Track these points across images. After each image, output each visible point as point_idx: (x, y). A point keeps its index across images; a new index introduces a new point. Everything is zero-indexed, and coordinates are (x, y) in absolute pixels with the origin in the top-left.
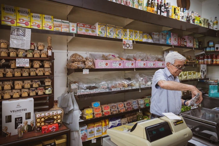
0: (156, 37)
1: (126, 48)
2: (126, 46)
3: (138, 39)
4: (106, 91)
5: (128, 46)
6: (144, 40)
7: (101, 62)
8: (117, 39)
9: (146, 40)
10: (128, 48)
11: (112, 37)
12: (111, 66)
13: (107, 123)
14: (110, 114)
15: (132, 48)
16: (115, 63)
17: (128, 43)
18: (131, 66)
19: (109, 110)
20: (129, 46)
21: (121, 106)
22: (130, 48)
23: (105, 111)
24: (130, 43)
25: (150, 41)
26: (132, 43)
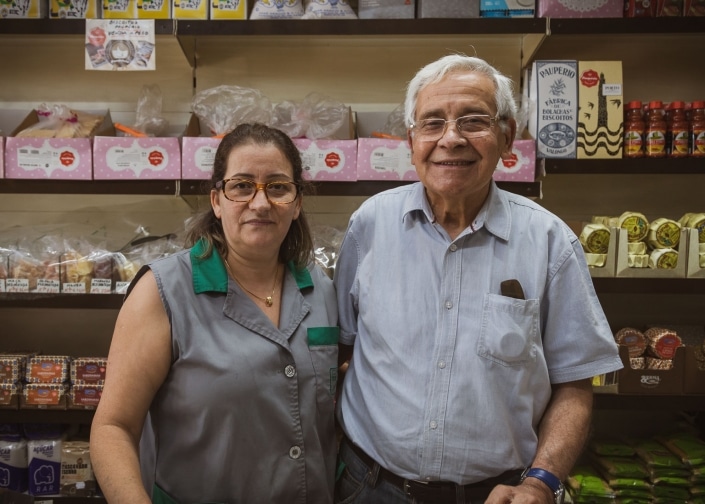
1: (108, 67)
2: (111, 58)
5: (120, 53)
8: (64, 20)
9: (274, 10)
10: (119, 65)
11: (20, 16)
15: (151, 66)
17: (126, 38)
20: (132, 57)
21: (46, 372)
22: (133, 66)
24: (135, 40)
26: (151, 38)
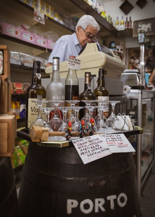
0: (67, 21)
2: (38, 19)
3: (50, 15)
4: (18, 64)
6: (56, 19)
7: (10, 27)
9: (58, 20)
12: (22, 36)
13: (18, 105)
14: (22, 93)
15: (44, 23)
16: (26, 35)
17: (40, 16)
18: (43, 45)
19: (21, 88)
20: (41, 20)
22: (41, 22)
23: (17, 88)
25: (61, 22)
26: (44, 17)
